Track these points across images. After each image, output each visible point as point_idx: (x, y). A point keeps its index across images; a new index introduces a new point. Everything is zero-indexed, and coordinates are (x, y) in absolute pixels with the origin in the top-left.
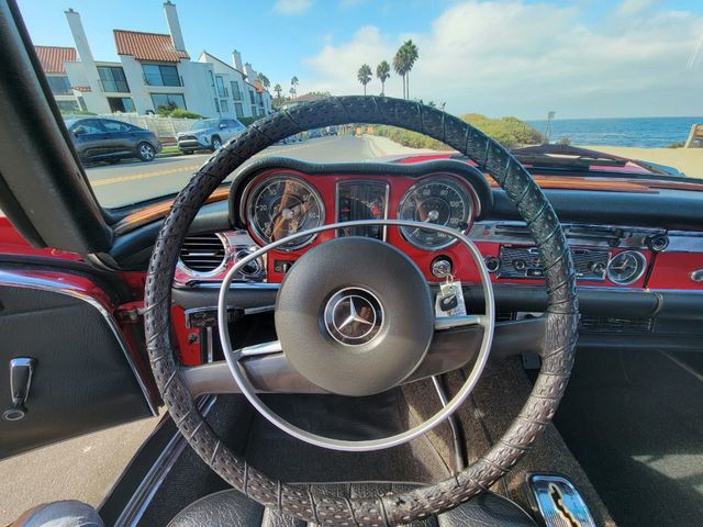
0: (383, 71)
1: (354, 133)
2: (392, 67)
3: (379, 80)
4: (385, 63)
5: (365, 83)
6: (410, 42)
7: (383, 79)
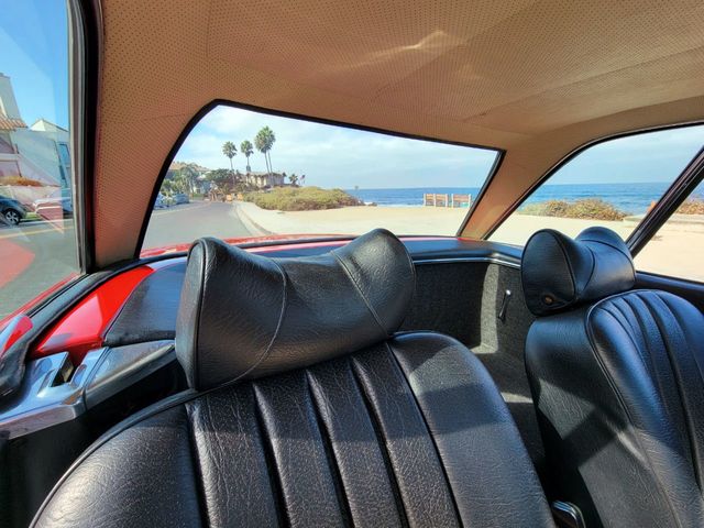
0: (247, 149)
1: (224, 200)
2: (254, 146)
3: (244, 154)
4: (247, 142)
5: (231, 156)
6: (267, 129)
7: (248, 154)
